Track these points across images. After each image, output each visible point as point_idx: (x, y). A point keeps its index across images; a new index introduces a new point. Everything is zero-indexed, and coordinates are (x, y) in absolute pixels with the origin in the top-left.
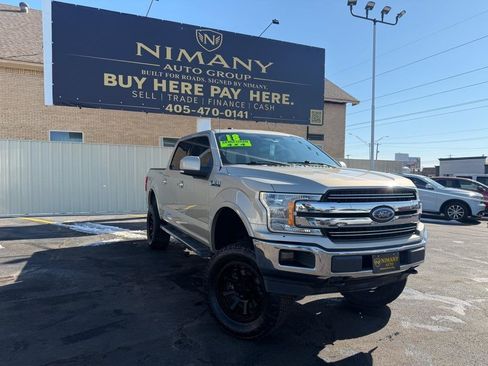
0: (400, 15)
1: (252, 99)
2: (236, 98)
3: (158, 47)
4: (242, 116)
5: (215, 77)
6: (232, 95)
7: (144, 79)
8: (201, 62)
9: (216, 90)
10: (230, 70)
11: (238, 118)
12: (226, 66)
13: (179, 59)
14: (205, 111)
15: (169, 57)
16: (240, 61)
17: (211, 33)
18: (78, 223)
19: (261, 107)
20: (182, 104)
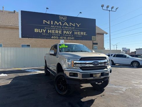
0: (117, 9)
1: (75, 34)
2: (71, 34)
3: (49, 21)
4: (72, 39)
5: (65, 29)
6: (70, 33)
7: (45, 30)
8: (61, 25)
9: (65, 32)
10: (69, 26)
11: (71, 39)
12: (68, 25)
13: (55, 24)
14: (62, 38)
15: (52, 24)
16: (72, 24)
17: (64, 16)
18: (28, 69)
19: (78, 36)
20: (56, 36)
